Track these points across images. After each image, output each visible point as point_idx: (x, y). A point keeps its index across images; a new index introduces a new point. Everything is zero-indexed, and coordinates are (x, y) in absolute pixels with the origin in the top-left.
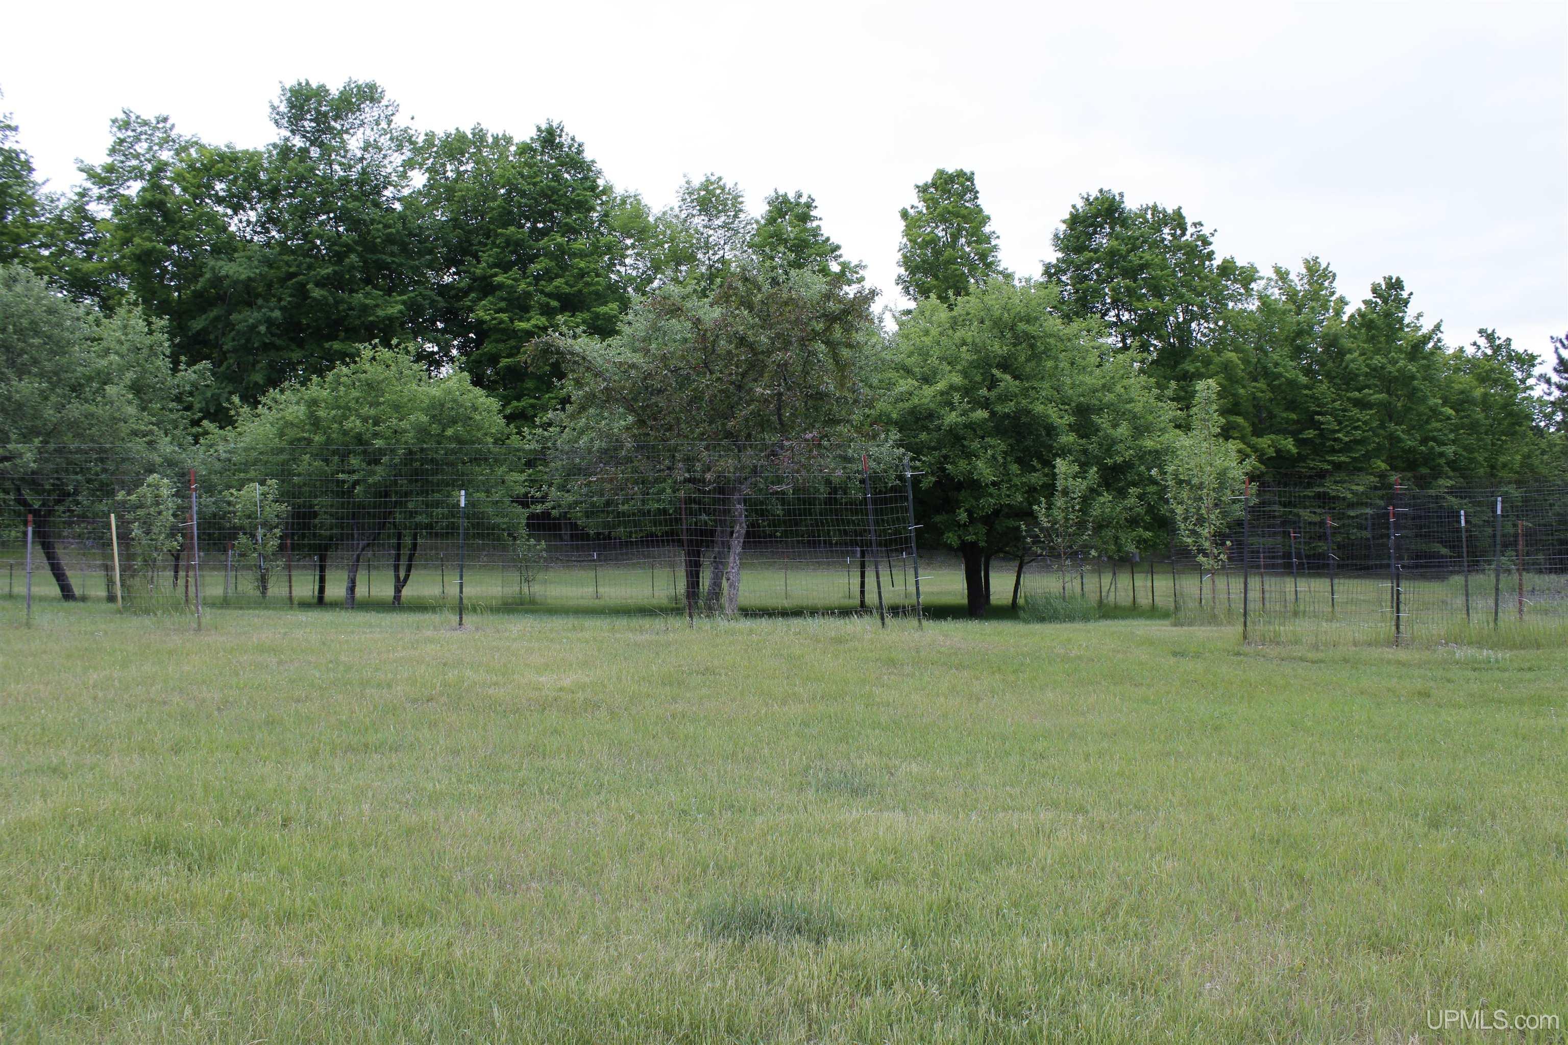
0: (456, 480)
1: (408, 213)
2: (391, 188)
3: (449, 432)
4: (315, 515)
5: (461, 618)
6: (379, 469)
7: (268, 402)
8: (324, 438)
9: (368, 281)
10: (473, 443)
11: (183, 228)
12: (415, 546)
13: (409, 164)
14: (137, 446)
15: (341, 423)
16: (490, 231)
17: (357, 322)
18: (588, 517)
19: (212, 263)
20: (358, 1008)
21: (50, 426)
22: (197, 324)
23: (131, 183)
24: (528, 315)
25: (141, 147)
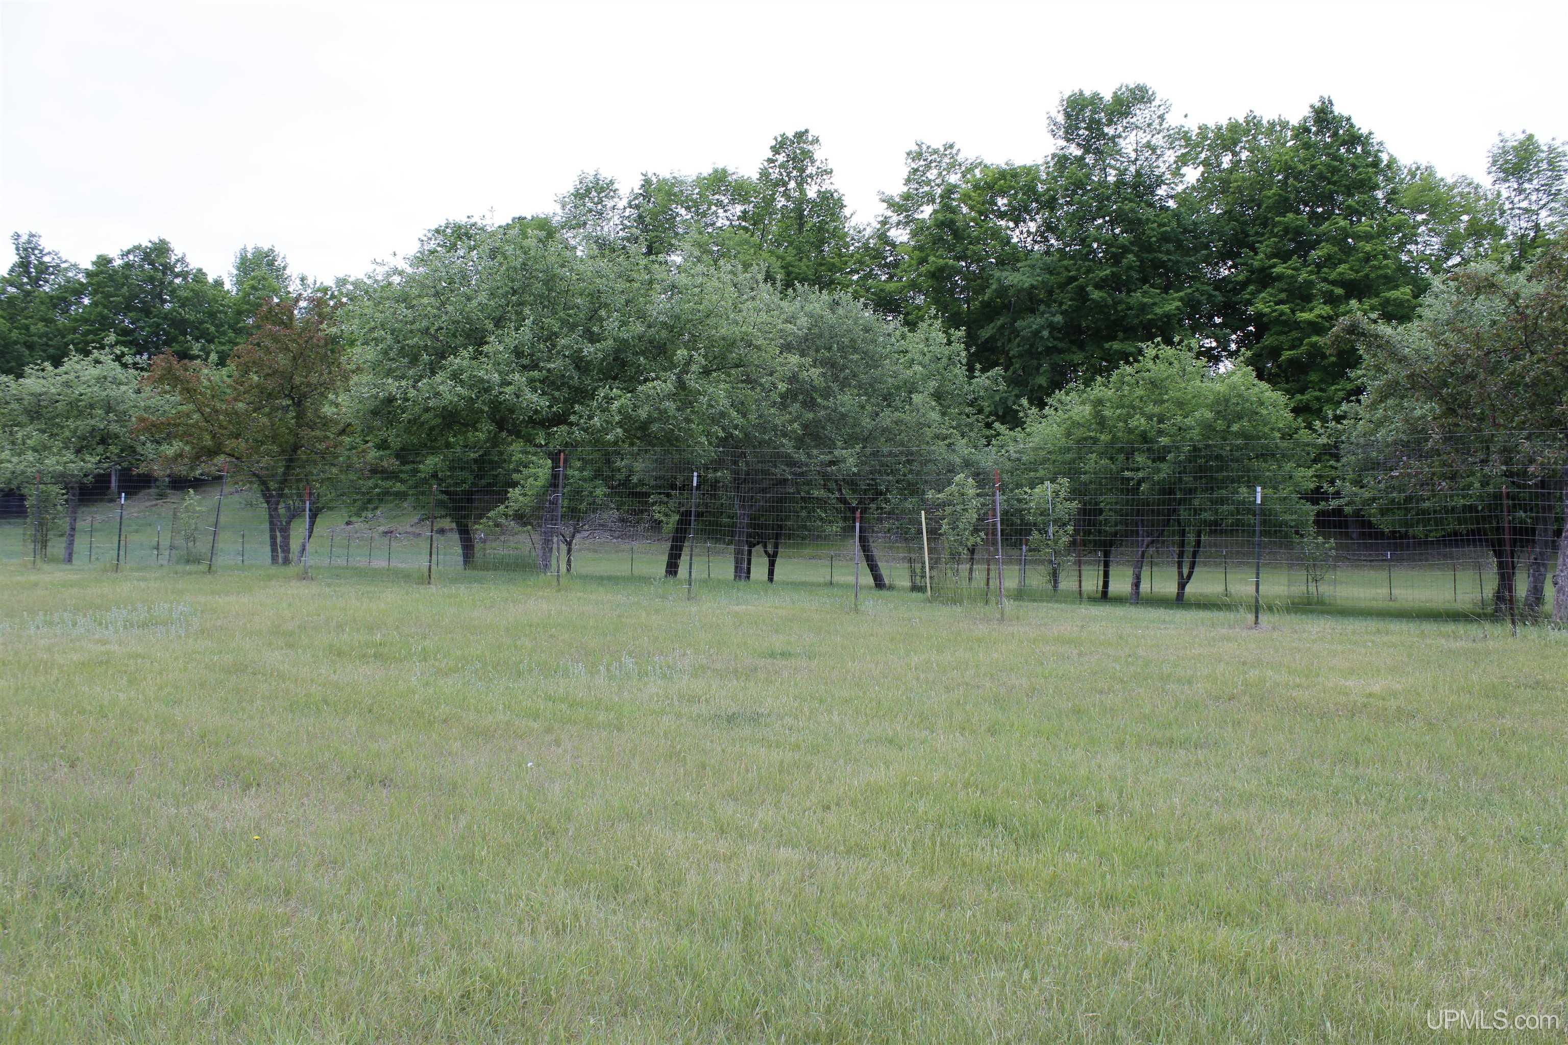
0: (1243, 477)
1: (1182, 210)
2: (1164, 187)
3: (1235, 428)
4: (1101, 511)
5: (1257, 617)
6: (1164, 466)
7: (1054, 403)
8: (1110, 437)
9: (1145, 281)
10: (1259, 438)
11: (970, 243)
12: (1198, 543)
13: (1183, 160)
14: (939, 448)
15: (1126, 422)
16: (1267, 219)
17: (1136, 321)
18: (1382, 515)
19: (997, 274)
20: (1186, 997)
21: (866, 433)
22: (986, 333)
23: (924, 208)
24: (1310, 305)
25: (932, 174)
